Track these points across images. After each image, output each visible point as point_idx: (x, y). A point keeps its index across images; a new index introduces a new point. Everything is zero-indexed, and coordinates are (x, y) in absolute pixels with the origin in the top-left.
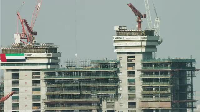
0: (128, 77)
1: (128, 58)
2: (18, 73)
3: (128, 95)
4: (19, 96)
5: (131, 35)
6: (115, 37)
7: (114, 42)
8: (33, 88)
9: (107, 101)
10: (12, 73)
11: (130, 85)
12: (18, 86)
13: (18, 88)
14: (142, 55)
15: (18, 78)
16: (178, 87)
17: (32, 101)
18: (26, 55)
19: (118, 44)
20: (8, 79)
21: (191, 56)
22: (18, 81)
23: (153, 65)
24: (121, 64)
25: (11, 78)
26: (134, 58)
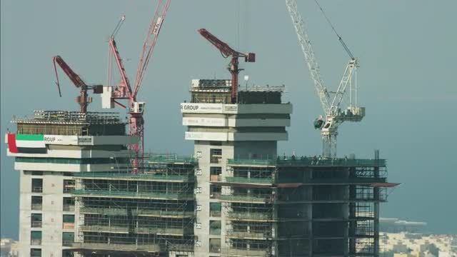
0: (211, 198)
1: (211, 155)
2: (42, 180)
3: (210, 239)
4: (41, 232)
5: (214, 102)
6: (183, 104)
7: (184, 116)
8: (64, 215)
9: (178, 253)
10: (33, 179)
11: (213, 216)
12: (41, 209)
13: (41, 214)
14: (233, 147)
15: (42, 192)
16: (310, 224)
17: (61, 244)
18: (46, 139)
19: (189, 121)
20: (26, 193)
21: (377, 153)
22: (41, 197)
23: (249, 174)
24: (201, 167)
25: (31, 190)
26: (220, 154)
